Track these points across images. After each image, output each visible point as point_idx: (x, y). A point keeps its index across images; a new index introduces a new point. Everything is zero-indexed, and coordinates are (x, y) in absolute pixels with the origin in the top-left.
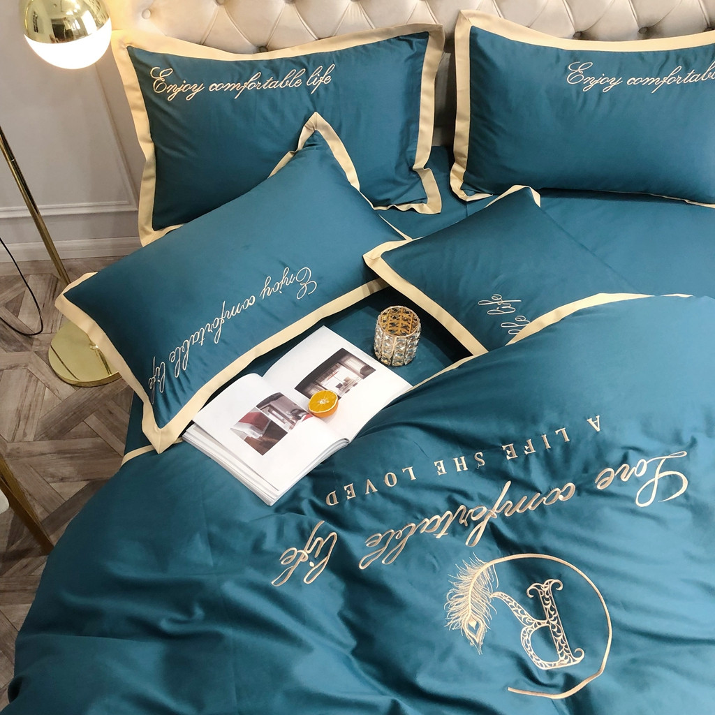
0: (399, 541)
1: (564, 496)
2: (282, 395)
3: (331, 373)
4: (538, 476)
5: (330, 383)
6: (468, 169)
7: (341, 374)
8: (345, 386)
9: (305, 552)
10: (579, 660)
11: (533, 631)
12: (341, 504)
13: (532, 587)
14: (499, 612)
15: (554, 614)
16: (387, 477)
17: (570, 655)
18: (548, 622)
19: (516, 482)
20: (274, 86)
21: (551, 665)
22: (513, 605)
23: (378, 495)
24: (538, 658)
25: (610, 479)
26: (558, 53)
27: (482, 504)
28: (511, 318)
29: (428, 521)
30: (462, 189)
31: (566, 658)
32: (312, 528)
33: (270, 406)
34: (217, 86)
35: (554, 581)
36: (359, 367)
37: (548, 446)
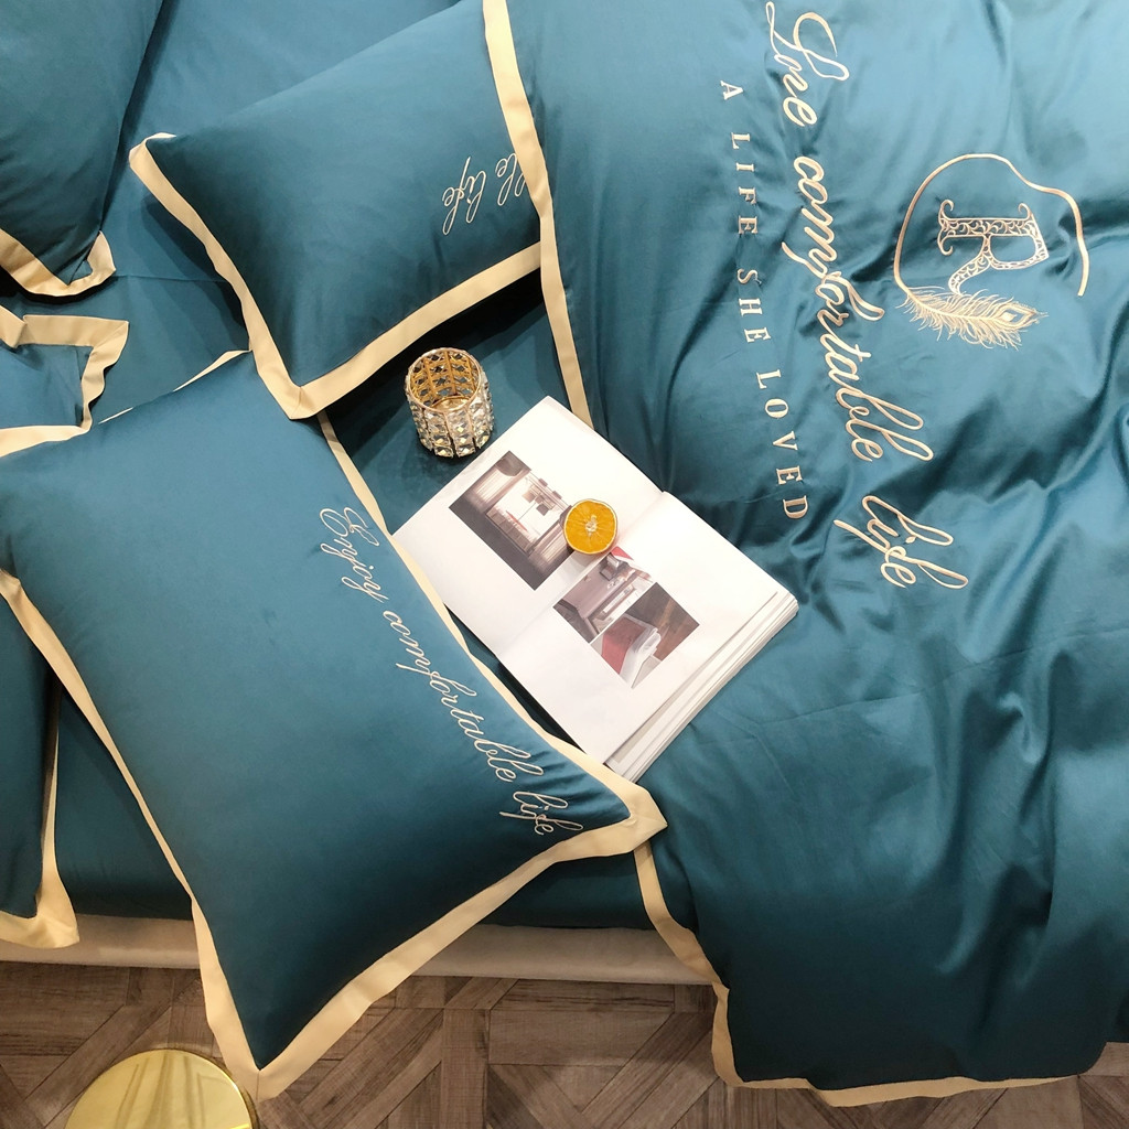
0: (873, 410)
1: (815, 173)
2: (562, 601)
3: (509, 525)
4: (783, 201)
5: (533, 525)
7: (514, 505)
8: (543, 499)
9: (889, 551)
10: (1030, 213)
11: (994, 257)
12: (808, 493)
13: (940, 245)
15: (979, 224)
16: (772, 414)
17: (1025, 221)
18: (987, 236)
19: (785, 236)
22: (963, 274)
23: (800, 431)
25: (801, 105)
27: (814, 289)
28: (494, 185)
29: (834, 372)
30: (69, 282)
31: (1027, 227)
32: (852, 537)
33: (591, 618)
35: (942, 212)
36: (500, 479)
37: (751, 167)
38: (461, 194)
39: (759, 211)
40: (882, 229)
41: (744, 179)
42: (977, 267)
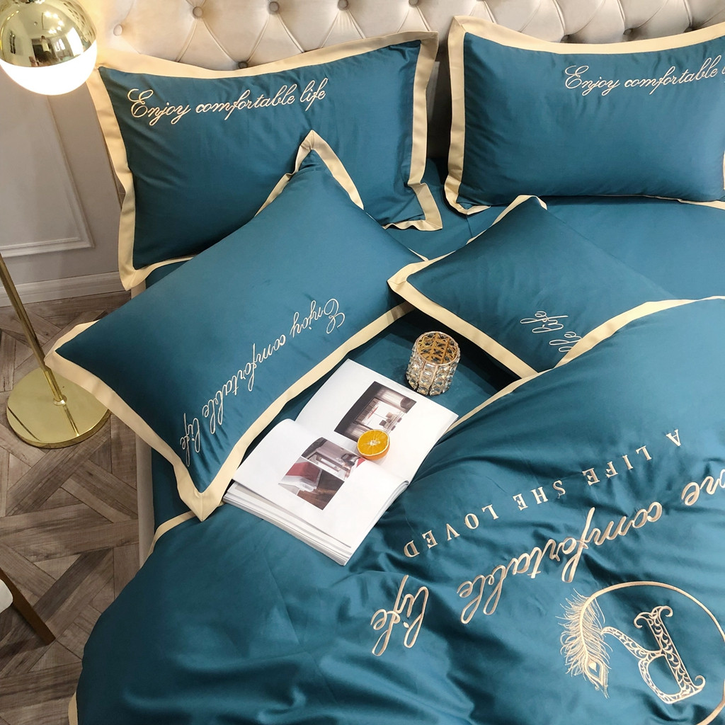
0: (493, 587)
1: (653, 517)
2: (326, 440)
3: (370, 409)
4: (622, 499)
5: (372, 421)
6: (463, 182)
7: (381, 410)
8: (389, 422)
9: (395, 613)
10: (700, 687)
11: (649, 663)
12: (422, 555)
13: (639, 617)
14: (615, 651)
15: (668, 643)
16: (467, 519)
17: (691, 684)
18: (663, 652)
19: (600, 507)
20: (266, 105)
21: (675, 698)
22: (624, 639)
23: (462, 541)
24: (661, 692)
25: (697, 493)
26: (551, 56)
27: (569, 535)
28: (559, 335)
29: (517, 561)
30: (458, 202)
31: (687, 687)
32: (398, 585)
33: (317, 453)
34: (204, 107)
35: (662, 608)
36: (398, 401)
37: (630, 467)
38: (545, 321)
39: (605, 483)
40: (628, 566)
41: (619, 464)
42: (636, 650)
